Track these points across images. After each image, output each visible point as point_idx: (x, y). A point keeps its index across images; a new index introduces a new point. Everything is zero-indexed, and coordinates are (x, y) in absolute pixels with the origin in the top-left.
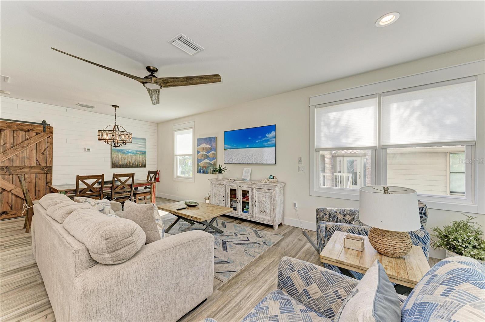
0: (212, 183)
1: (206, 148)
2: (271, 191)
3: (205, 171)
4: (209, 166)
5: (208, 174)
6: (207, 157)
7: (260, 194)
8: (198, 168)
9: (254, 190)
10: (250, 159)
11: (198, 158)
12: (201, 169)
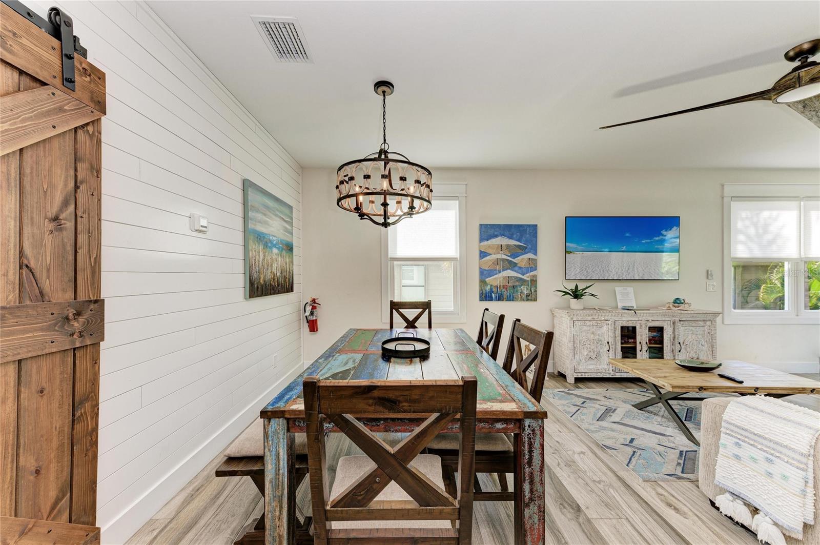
0: (572, 318)
1: (508, 246)
2: (708, 323)
3: (505, 294)
4: (517, 284)
5: (513, 300)
6: (512, 266)
7: (686, 329)
8: (481, 290)
9: (679, 325)
10: (629, 271)
11: (483, 268)
12: (491, 291)
